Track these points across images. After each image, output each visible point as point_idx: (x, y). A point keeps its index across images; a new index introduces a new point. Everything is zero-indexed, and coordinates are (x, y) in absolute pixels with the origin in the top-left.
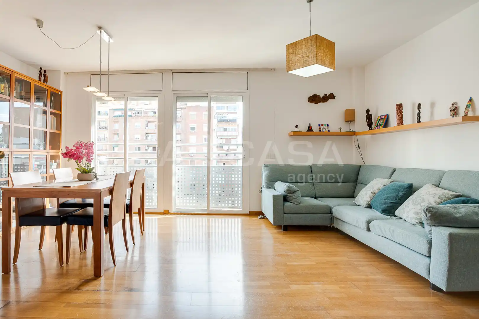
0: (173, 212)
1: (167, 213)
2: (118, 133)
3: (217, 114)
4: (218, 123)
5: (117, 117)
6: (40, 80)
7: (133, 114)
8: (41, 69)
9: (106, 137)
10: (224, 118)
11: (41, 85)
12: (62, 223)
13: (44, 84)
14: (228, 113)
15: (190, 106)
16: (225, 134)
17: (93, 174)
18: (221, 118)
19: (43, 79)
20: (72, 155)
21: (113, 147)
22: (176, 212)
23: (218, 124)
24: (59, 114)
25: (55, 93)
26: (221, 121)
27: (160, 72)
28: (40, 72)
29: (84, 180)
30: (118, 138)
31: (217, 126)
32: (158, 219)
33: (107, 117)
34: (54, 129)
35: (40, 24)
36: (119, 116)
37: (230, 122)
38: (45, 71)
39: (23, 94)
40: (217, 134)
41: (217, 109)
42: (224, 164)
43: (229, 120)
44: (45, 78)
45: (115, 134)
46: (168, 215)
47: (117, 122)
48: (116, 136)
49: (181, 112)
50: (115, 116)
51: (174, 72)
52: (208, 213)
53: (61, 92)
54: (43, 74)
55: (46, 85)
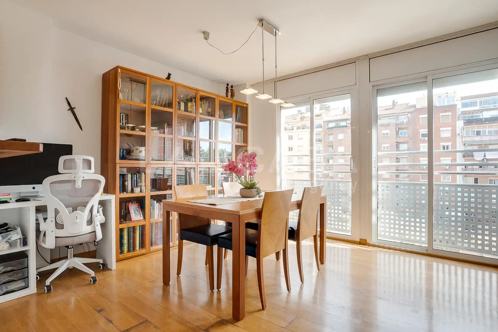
0: (372, 243)
1: (364, 243)
2: (333, 146)
3: (463, 113)
4: (464, 125)
5: (331, 128)
6: (227, 96)
7: (348, 124)
8: (228, 85)
9: (320, 150)
10: (474, 118)
11: (229, 100)
12: (213, 244)
13: (231, 99)
14: (482, 111)
15: (421, 107)
16: (478, 138)
17: (255, 189)
18: (470, 118)
19: (229, 94)
20: (232, 168)
21: (328, 160)
22: (377, 244)
23: (465, 127)
24: (246, 126)
25: (241, 107)
26: (469, 122)
27: (352, 61)
28: (227, 88)
29: (248, 196)
30: (333, 150)
31: (464, 129)
32: (352, 250)
33: (320, 129)
34: (241, 143)
35: (206, 35)
36: (334, 128)
37: (487, 122)
38: (232, 87)
39: (210, 110)
40: (464, 140)
41: (462, 108)
42: (476, 180)
43: (484, 120)
44: (232, 93)
45: (330, 146)
46: (366, 246)
47: (332, 134)
48: (330, 149)
49: (408, 116)
50: (329, 128)
51: (370, 58)
52: (428, 252)
53: (247, 105)
54: (230, 89)
55: (232, 99)
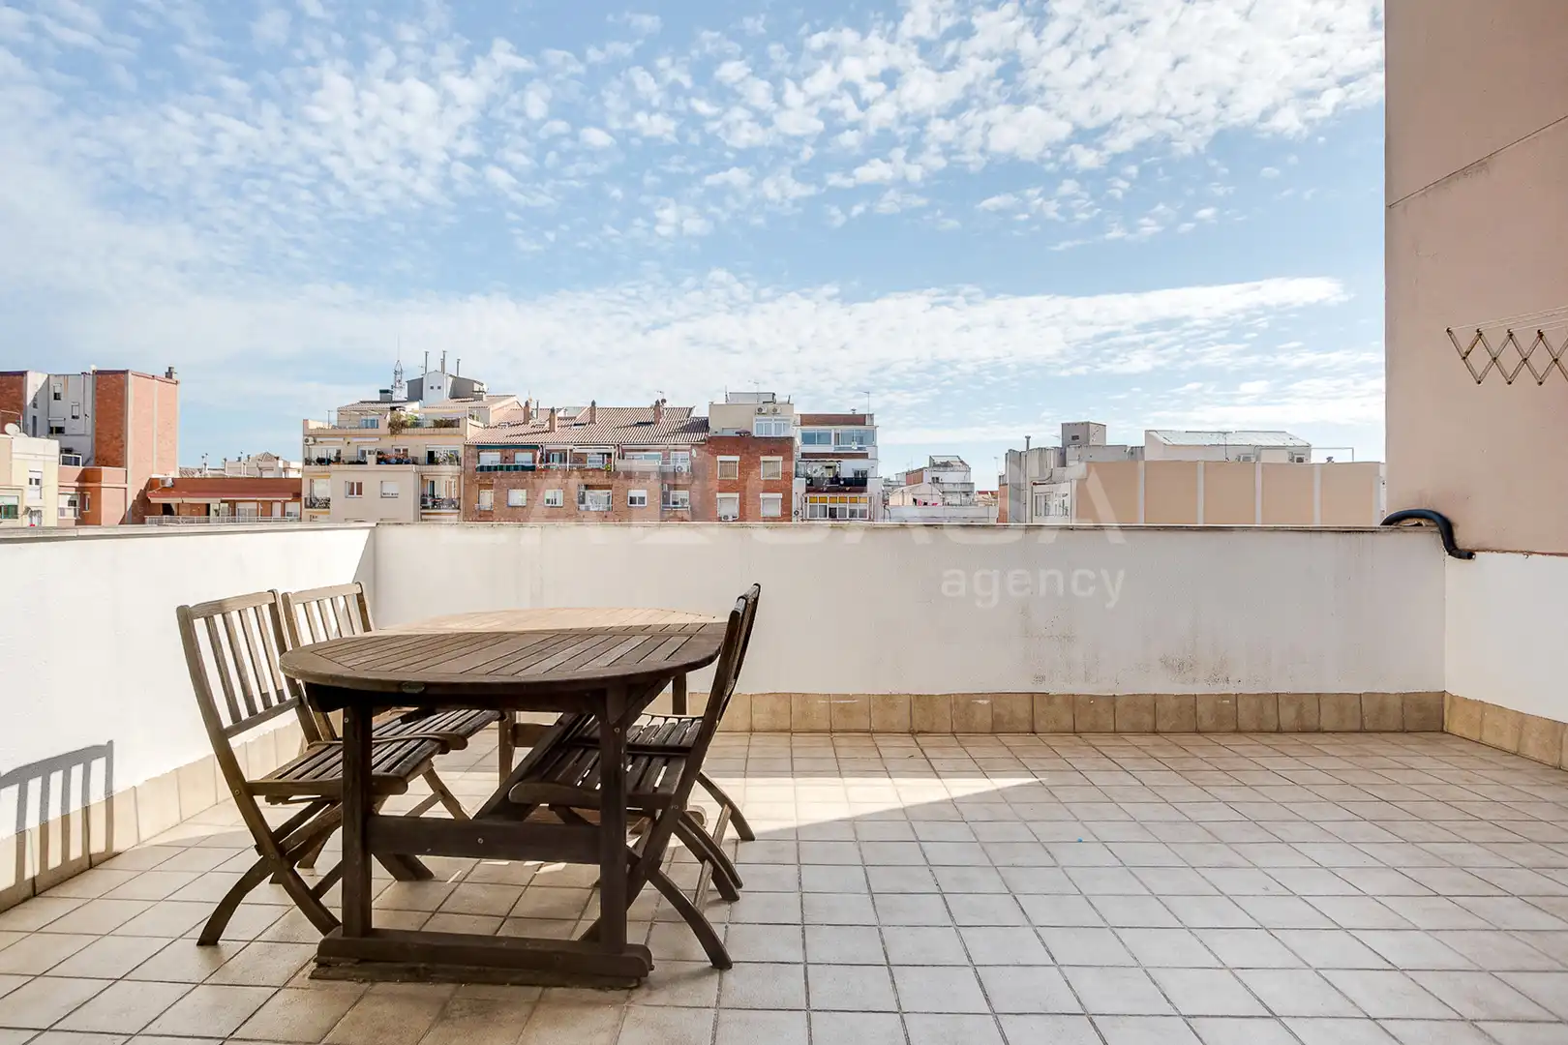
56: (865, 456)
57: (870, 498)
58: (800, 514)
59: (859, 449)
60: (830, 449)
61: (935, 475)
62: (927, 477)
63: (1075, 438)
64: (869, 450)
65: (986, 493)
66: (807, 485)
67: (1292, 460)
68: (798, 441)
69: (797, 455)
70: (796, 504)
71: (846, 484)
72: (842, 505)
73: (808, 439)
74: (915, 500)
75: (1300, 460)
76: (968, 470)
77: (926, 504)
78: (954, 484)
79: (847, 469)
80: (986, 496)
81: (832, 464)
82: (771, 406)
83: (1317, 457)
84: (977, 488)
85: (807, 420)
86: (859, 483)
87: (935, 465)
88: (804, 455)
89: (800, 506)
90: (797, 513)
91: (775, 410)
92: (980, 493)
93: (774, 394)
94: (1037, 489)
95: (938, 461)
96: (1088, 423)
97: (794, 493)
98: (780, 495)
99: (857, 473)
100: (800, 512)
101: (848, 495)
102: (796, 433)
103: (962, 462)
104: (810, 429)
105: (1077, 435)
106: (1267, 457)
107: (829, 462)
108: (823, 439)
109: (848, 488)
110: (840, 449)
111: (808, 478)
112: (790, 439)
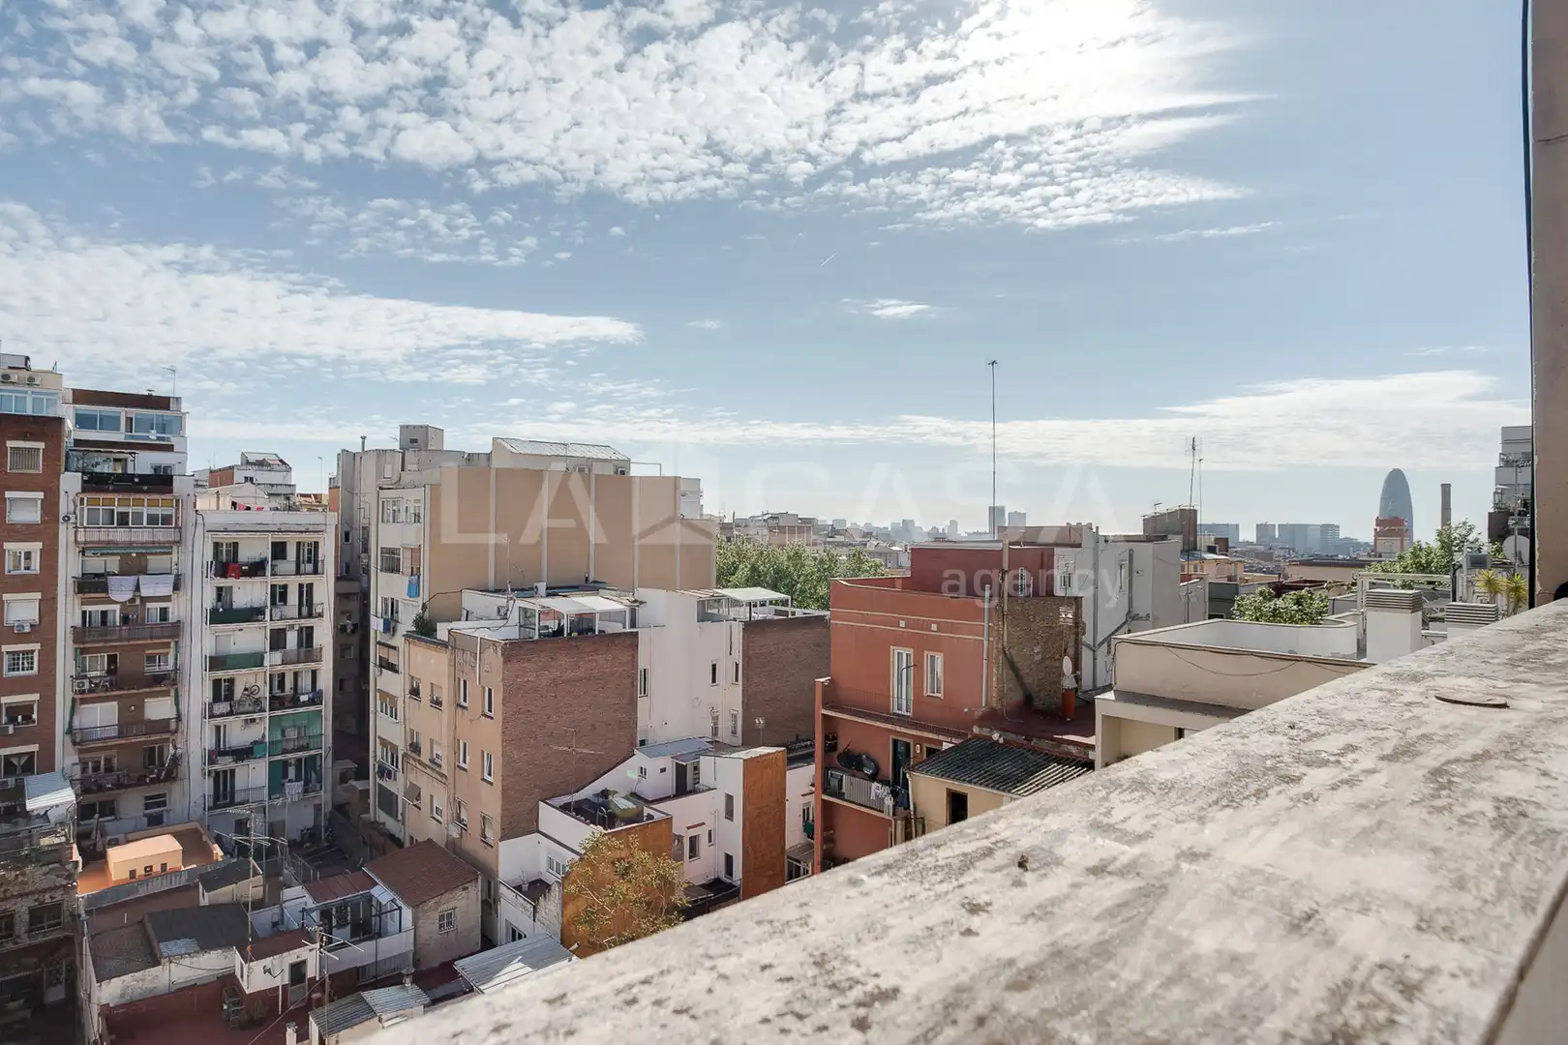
56: (170, 448)
57: (177, 501)
58: (73, 520)
59: (158, 438)
60: (119, 437)
61: (249, 474)
62: (239, 476)
63: (414, 441)
64: (174, 440)
65: (309, 496)
66: (84, 482)
67: (616, 473)
68: (69, 424)
69: (68, 442)
70: (64, 507)
71: (142, 483)
72: (138, 509)
73: (83, 421)
74: (234, 504)
75: (623, 473)
76: (289, 470)
77: (248, 508)
78: (272, 485)
79: (143, 463)
80: (308, 499)
81: (122, 456)
82: (25, 374)
83: (635, 471)
84: (299, 490)
85: (81, 396)
86: (161, 481)
87: (248, 463)
88: (77, 442)
89: (72, 508)
90: (67, 519)
91: (31, 380)
92: (302, 495)
93: (27, 358)
94: (384, 494)
95: (252, 459)
96: (427, 427)
97: (62, 494)
98: (41, 495)
99: (156, 468)
100: (72, 517)
101: (146, 497)
102: (68, 413)
103: (281, 461)
104: (85, 408)
105: (416, 439)
106: (597, 469)
107: (117, 453)
108: (111, 423)
109: (145, 488)
110: (132, 437)
111: (84, 473)
112: (60, 421)
